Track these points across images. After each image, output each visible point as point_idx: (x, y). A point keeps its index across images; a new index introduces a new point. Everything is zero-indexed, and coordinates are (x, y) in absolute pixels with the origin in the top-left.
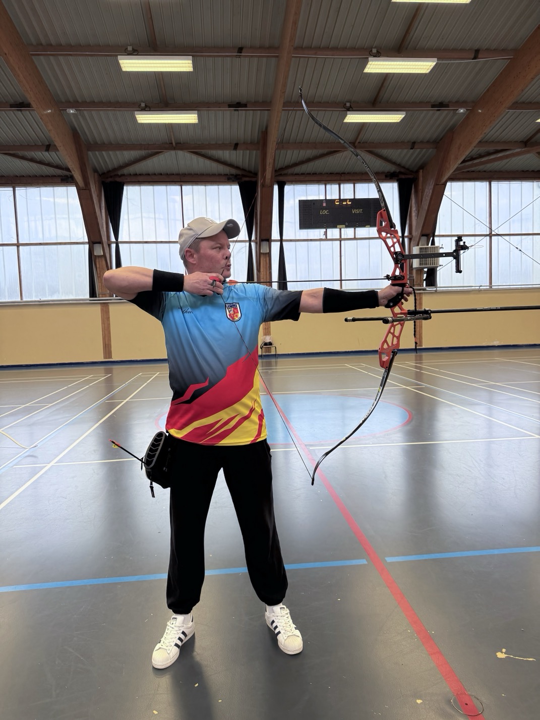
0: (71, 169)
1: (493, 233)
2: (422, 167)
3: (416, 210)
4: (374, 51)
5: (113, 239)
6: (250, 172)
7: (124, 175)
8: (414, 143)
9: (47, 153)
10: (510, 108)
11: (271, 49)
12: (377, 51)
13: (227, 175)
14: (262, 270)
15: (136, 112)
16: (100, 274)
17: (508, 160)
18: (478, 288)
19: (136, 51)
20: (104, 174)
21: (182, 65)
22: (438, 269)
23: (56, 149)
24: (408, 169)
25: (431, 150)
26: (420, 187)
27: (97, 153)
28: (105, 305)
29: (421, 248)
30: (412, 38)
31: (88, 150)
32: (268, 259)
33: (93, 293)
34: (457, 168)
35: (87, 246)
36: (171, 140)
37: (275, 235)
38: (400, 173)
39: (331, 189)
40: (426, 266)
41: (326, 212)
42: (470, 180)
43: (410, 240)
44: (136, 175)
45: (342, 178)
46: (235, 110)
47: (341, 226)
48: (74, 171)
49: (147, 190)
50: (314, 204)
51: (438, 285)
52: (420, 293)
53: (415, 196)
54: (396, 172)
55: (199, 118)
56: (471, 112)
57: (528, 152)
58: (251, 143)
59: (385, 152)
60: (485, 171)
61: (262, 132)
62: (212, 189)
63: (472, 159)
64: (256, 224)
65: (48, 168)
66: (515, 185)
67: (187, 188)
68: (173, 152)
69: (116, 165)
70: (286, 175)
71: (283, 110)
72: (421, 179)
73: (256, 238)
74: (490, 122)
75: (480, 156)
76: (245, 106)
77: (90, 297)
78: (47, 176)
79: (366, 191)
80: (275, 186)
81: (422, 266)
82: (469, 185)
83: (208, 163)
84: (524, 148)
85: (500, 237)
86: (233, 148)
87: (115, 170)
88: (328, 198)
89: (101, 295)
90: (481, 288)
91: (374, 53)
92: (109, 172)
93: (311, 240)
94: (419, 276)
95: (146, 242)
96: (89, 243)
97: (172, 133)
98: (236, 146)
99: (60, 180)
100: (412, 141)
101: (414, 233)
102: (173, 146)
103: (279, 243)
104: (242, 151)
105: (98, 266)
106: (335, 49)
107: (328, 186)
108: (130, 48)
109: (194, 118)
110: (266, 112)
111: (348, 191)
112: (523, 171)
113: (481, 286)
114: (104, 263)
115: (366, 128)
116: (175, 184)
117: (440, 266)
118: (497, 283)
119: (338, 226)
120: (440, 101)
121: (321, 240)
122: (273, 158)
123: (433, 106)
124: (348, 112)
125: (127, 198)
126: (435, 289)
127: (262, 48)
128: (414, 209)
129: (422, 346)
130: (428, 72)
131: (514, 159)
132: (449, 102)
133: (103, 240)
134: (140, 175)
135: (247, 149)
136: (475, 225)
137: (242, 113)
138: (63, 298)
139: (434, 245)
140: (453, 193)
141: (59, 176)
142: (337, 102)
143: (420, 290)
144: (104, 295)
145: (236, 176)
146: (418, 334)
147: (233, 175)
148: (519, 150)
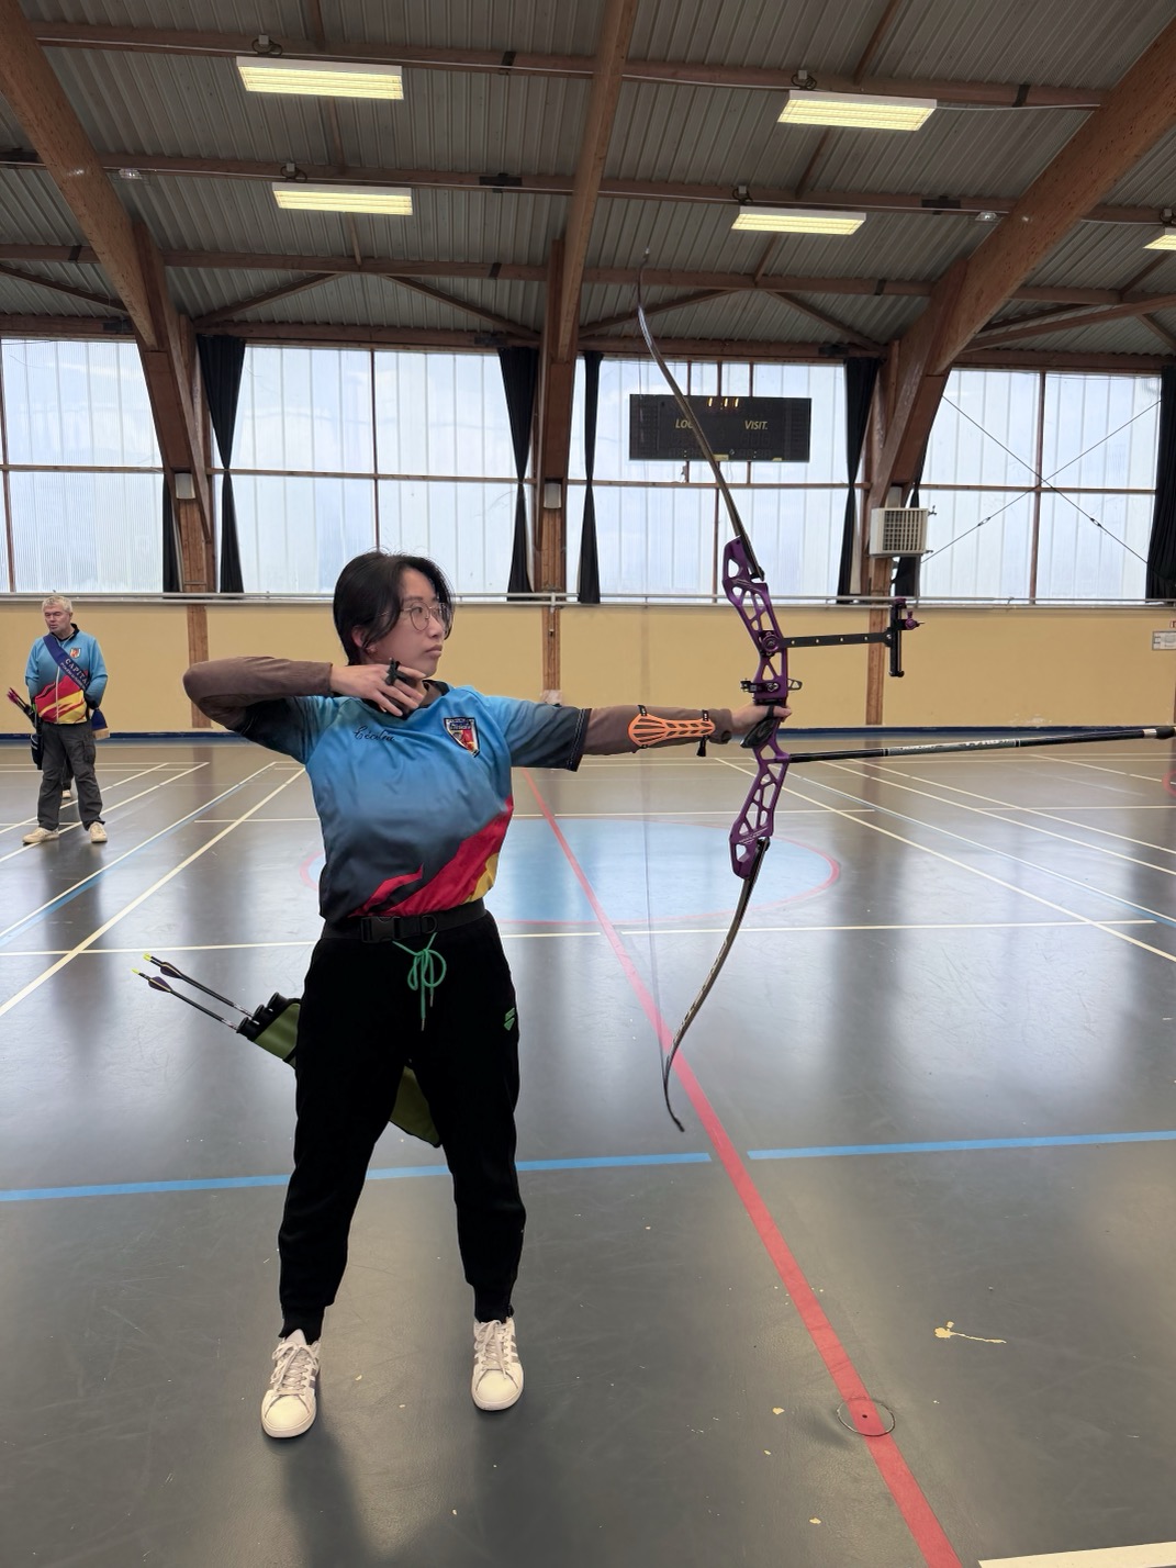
0: (126, 304)
1: (1044, 485)
2: (901, 334)
3: (882, 428)
4: (803, 75)
5: (218, 463)
6: (525, 327)
7: (246, 321)
8: (883, 282)
9: (73, 265)
10: (1091, 216)
11: (578, 60)
12: (809, 77)
13: (475, 331)
14: (544, 546)
15: (274, 184)
16: (187, 540)
17: (1083, 328)
18: (1006, 602)
19: (276, 49)
20: (200, 317)
21: (380, 84)
22: (923, 558)
23: (93, 258)
24: (868, 338)
25: (919, 298)
26: (893, 379)
27: (186, 269)
28: (197, 611)
29: (888, 513)
30: (884, 53)
31: (167, 263)
32: (558, 521)
33: (170, 582)
34: (973, 340)
35: (160, 478)
36: (353, 250)
37: (576, 468)
38: (852, 345)
39: (702, 372)
40: (897, 552)
42: (1001, 368)
43: (867, 493)
44: (271, 323)
45: (727, 351)
46: (495, 191)
48: (134, 309)
49: (296, 357)
50: (663, 404)
51: (922, 594)
52: (882, 610)
53: (881, 399)
54: (842, 343)
55: (416, 203)
56: (1007, 221)
57: (1125, 313)
58: (529, 264)
59: (819, 298)
60: (1033, 350)
61: (554, 242)
62: (441, 361)
63: (1007, 322)
64: (536, 443)
65: (73, 297)
66: (1096, 383)
67: (383, 357)
68: (356, 277)
69: (228, 297)
70: (602, 337)
71: (600, 195)
72: (895, 361)
73: (535, 475)
74: (1045, 247)
75: (1024, 317)
76: (517, 181)
77: (165, 589)
78: (72, 316)
79: (776, 381)
80: (577, 361)
81: (888, 551)
82: (997, 379)
83: (433, 303)
84: (1118, 304)
85: (1057, 495)
86: (489, 272)
87: (226, 309)
88: (692, 394)
89: (188, 587)
90: (1011, 602)
91: (802, 81)
92: (212, 313)
93: (654, 485)
94: (883, 573)
95: (292, 474)
96: (164, 470)
97: (354, 234)
98: (495, 270)
99: (102, 326)
100: (879, 277)
101: (875, 479)
102: (356, 262)
103: (584, 488)
104: (507, 282)
105: (183, 522)
106: (717, 67)
107: (695, 367)
108: (263, 41)
109: (403, 203)
110: (564, 197)
111: (735, 380)
112: (1114, 353)
113: (1012, 599)
114: (197, 515)
115: (781, 244)
116: (359, 346)
117: (928, 552)
118: (1048, 592)
120: (941, 191)
121: (675, 485)
122: (576, 298)
123: (926, 203)
124: (742, 208)
125: (252, 374)
126: (916, 602)
127: (555, 56)
128: (877, 426)
129: (881, 723)
130: (916, 127)
131: (1095, 326)
132: (960, 196)
133: (196, 464)
134: (281, 323)
135: (520, 277)
136: (1006, 466)
137: (510, 198)
138: (106, 590)
139: (917, 506)
140: (962, 393)
141: (100, 317)
142: (719, 183)
143: (883, 602)
144: (196, 587)
145: (494, 334)
146: (874, 696)
147: (487, 332)
148: (1106, 308)
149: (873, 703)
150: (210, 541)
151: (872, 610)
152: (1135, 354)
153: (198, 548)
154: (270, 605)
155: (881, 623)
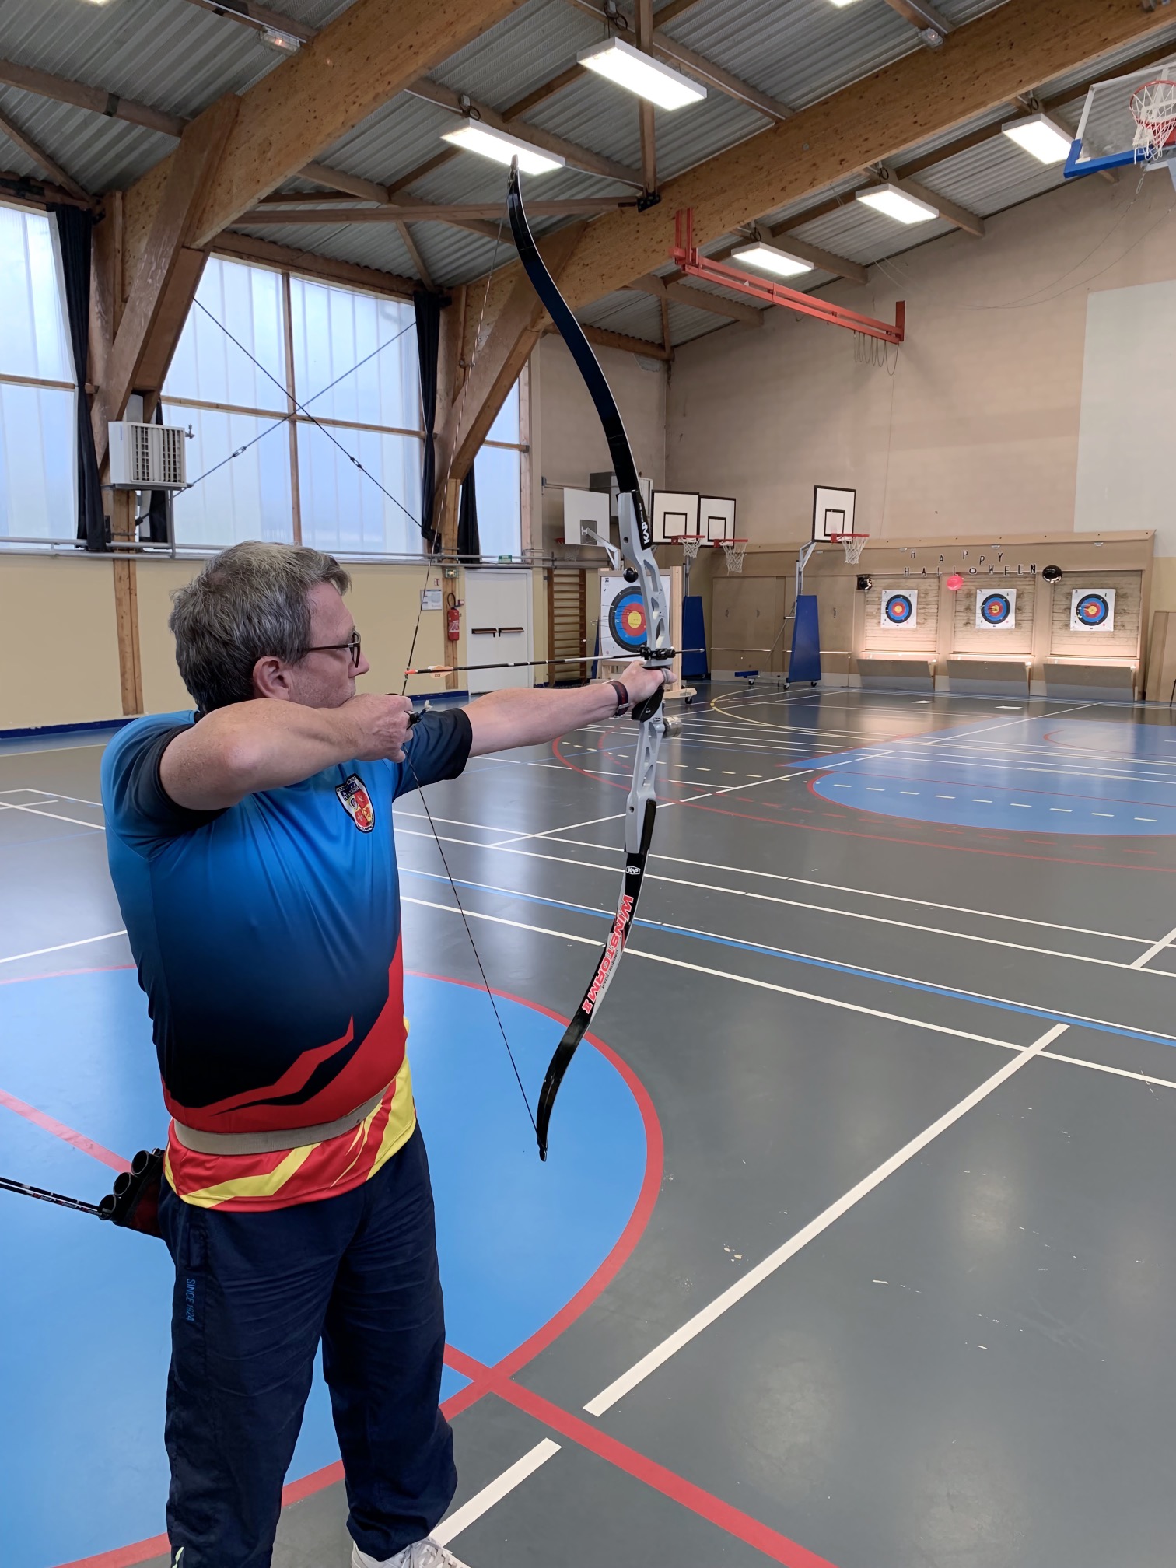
1: (300, 413)
2: (123, 183)
8: (115, 98)
17: (341, 225)
22: (179, 494)
24: (73, 179)
25: (159, 136)
26: (118, 246)
29: (135, 428)
38: (47, 183)
43: (91, 398)
51: (178, 541)
52: (129, 560)
53: (97, 270)
54: (34, 179)
60: (274, 243)
72: (119, 221)
85: (314, 426)
94: (125, 510)
100: (111, 89)
101: (102, 381)
112: (358, 265)
117: (185, 486)
126: (170, 551)
128: (97, 307)
136: (255, 381)
139: (162, 424)
143: (128, 550)
146: (129, 676)
148: (373, 205)
149: (130, 685)
151: (114, 560)
152: (378, 270)
155: (129, 577)
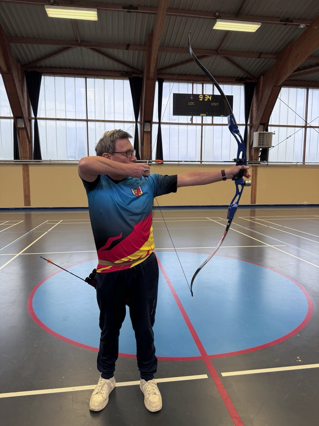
1: (308, 125)
2: (263, 74)
3: (257, 106)
5: (33, 116)
6: (138, 70)
7: (42, 67)
8: (261, 53)
13: (121, 71)
14: (145, 144)
15: (45, 6)
16: (22, 142)
18: (296, 164)
20: (25, 64)
22: (269, 149)
24: (252, 75)
25: (272, 60)
26: (261, 89)
28: (26, 166)
29: (259, 133)
31: (11, 41)
32: (149, 136)
33: (16, 156)
35: (13, 121)
36: (77, 38)
37: (155, 119)
38: (246, 78)
39: (197, 86)
40: (261, 146)
41: (192, 103)
42: (295, 86)
43: (251, 127)
44: (51, 67)
45: (205, 79)
47: (202, 114)
49: (60, 80)
50: (184, 97)
51: (269, 161)
52: (256, 166)
53: (256, 96)
54: (243, 77)
56: (309, 27)
58: (140, 45)
59: (238, 59)
61: (149, 35)
62: (109, 82)
64: (142, 110)
67: (90, 80)
68: (79, 48)
70: (164, 74)
72: (262, 83)
73: (141, 120)
75: (305, 68)
76: (136, 8)
77: (14, 159)
80: (156, 82)
81: (259, 146)
82: (293, 90)
83: (106, 59)
85: (312, 129)
86: (126, 47)
87: (35, 61)
88: (194, 93)
89: (22, 158)
90: (298, 164)
92: (30, 63)
93: (181, 124)
94: (256, 154)
95: (58, 119)
96: (14, 118)
97: (77, 31)
98: (128, 46)
100: (260, 51)
101: (254, 123)
102: (78, 43)
103: (158, 125)
104: (132, 51)
105: (20, 135)
107: (195, 85)
110: (153, 15)
111: (209, 90)
114: (25, 133)
116: (81, 76)
117: (272, 146)
118: (308, 161)
119: (201, 114)
120: (287, 17)
121: (188, 124)
123: (281, 21)
124: (217, 19)
125: (45, 85)
126: (267, 163)
128: (255, 105)
129: (256, 203)
132: (294, 18)
133: (24, 115)
134: (54, 67)
135: (136, 49)
136: (295, 119)
139: (268, 131)
142: (209, 11)
143: (256, 163)
144: (25, 158)
145: (127, 72)
146: (253, 194)
147: (125, 72)
149: (253, 197)
150: (30, 142)
151: (253, 166)
153: (26, 144)
154: (51, 164)
155: (256, 170)
